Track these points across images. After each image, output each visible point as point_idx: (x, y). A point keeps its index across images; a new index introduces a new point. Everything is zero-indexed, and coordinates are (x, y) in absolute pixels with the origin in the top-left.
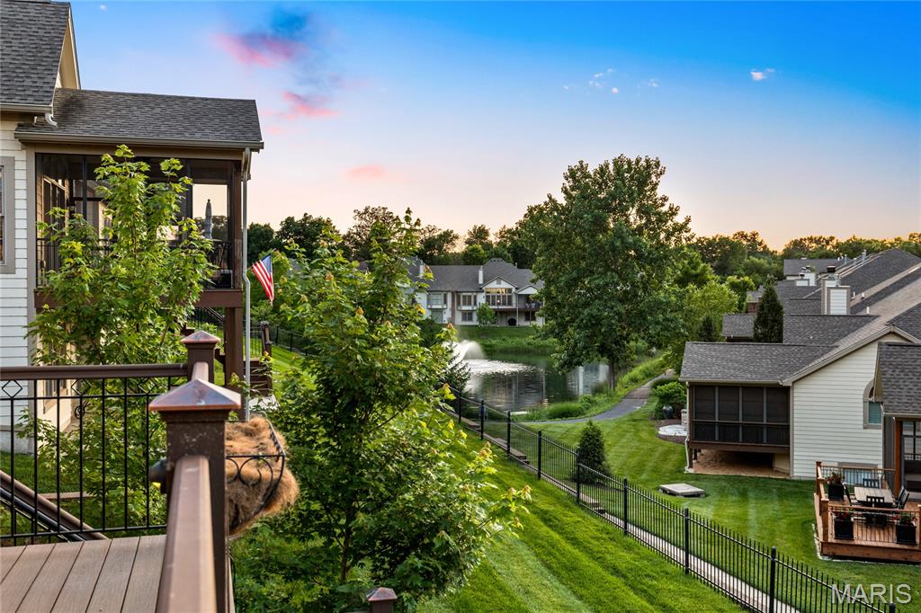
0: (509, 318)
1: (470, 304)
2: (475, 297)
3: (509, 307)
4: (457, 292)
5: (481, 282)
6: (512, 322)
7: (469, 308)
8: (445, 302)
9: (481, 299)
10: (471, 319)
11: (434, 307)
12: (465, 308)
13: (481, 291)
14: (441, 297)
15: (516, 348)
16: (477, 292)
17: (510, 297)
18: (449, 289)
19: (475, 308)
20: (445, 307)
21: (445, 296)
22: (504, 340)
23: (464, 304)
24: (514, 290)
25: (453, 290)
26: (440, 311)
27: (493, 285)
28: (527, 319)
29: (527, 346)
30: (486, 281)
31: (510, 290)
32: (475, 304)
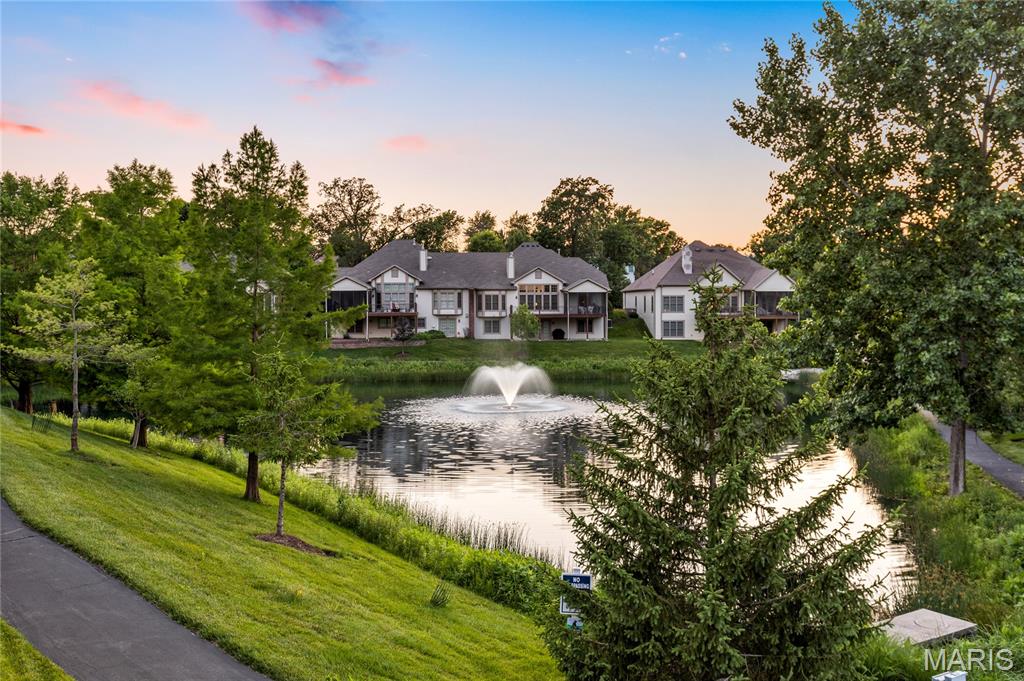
0: (553, 329)
1: (496, 308)
2: (504, 297)
3: (556, 312)
4: (477, 290)
5: (511, 274)
6: (559, 335)
7: (496, 314)
8: (460, 305)
9: (513, 300)
10: (497, 330)
11: (443, 312)
12: (488, 314)
13: (512, 288)
14: (454, 297)
15: (576, 373)
16: (506, 290)
17: (555, 298)
18: (465, 286)
19: (503, 314)
20: (459, 312)
21: (460, 295)
22: (555, 361)
23: (488, 308)
24: (560, 287)
25: (471, 287)
26: (452, 318)
27: (531, 280)
28: (581, 330)
29: (591, 369)
30: (519, 274)
31: (554, 288)
32: (504, 308)
